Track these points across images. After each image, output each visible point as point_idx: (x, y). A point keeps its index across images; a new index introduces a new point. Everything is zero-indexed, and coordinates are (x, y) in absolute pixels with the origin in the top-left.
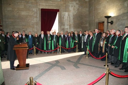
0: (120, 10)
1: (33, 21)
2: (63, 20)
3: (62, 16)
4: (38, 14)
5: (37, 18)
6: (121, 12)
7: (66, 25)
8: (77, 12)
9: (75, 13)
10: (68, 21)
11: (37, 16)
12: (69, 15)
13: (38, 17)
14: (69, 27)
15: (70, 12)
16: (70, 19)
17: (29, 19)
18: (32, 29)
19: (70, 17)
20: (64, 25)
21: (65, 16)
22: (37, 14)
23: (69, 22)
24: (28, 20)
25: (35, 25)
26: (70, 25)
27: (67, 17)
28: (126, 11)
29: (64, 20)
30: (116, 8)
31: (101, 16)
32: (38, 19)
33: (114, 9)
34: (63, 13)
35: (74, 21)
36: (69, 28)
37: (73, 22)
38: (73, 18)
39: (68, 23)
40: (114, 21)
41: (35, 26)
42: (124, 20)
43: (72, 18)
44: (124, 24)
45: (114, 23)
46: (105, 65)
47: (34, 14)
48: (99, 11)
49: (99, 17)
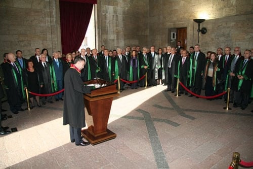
0: (221, 9)
1: (42, 24)
2: (105, 22)
3: (104, 14)
4: (54, 8)
5: (51, 16)
6: (224, 14)
7: (109, 33)
8: (129, 5)
9: (126, 8)
10: (115, 25)
11: (51, 12)
12: (115, 12)
13: (54, 13)
14: (115, 35)
15: (117, 4)
16: (117, 20)
17: (32, 19)
18: (41, 42)
19: (117, 16)
20: (106, 33)
21: (107, 14)
22: (50, 7)
23: (117, 26)
24: (31, 22)
25: (48, 34)
26: (118, 33)
27: (112, 17)
28: (233, 12)
29: (107, 21)
30: (213, 5)
31: (181, 16)
32: (54, 20)
33: (209, 7)
34: (105, 7)
35: (125, 25)
36: (115, 38)
37: (122, 26)
38: (123, 17)
39: (115, 28)
40: (209, 27)
41: (49, 36)
42: (229, 27)
43: (120, 18)
44: (228, 34)
45: (209, 32)
46: (225, 107)
47: (45, 7)
48: (176, 8)
49: (175, 19)
